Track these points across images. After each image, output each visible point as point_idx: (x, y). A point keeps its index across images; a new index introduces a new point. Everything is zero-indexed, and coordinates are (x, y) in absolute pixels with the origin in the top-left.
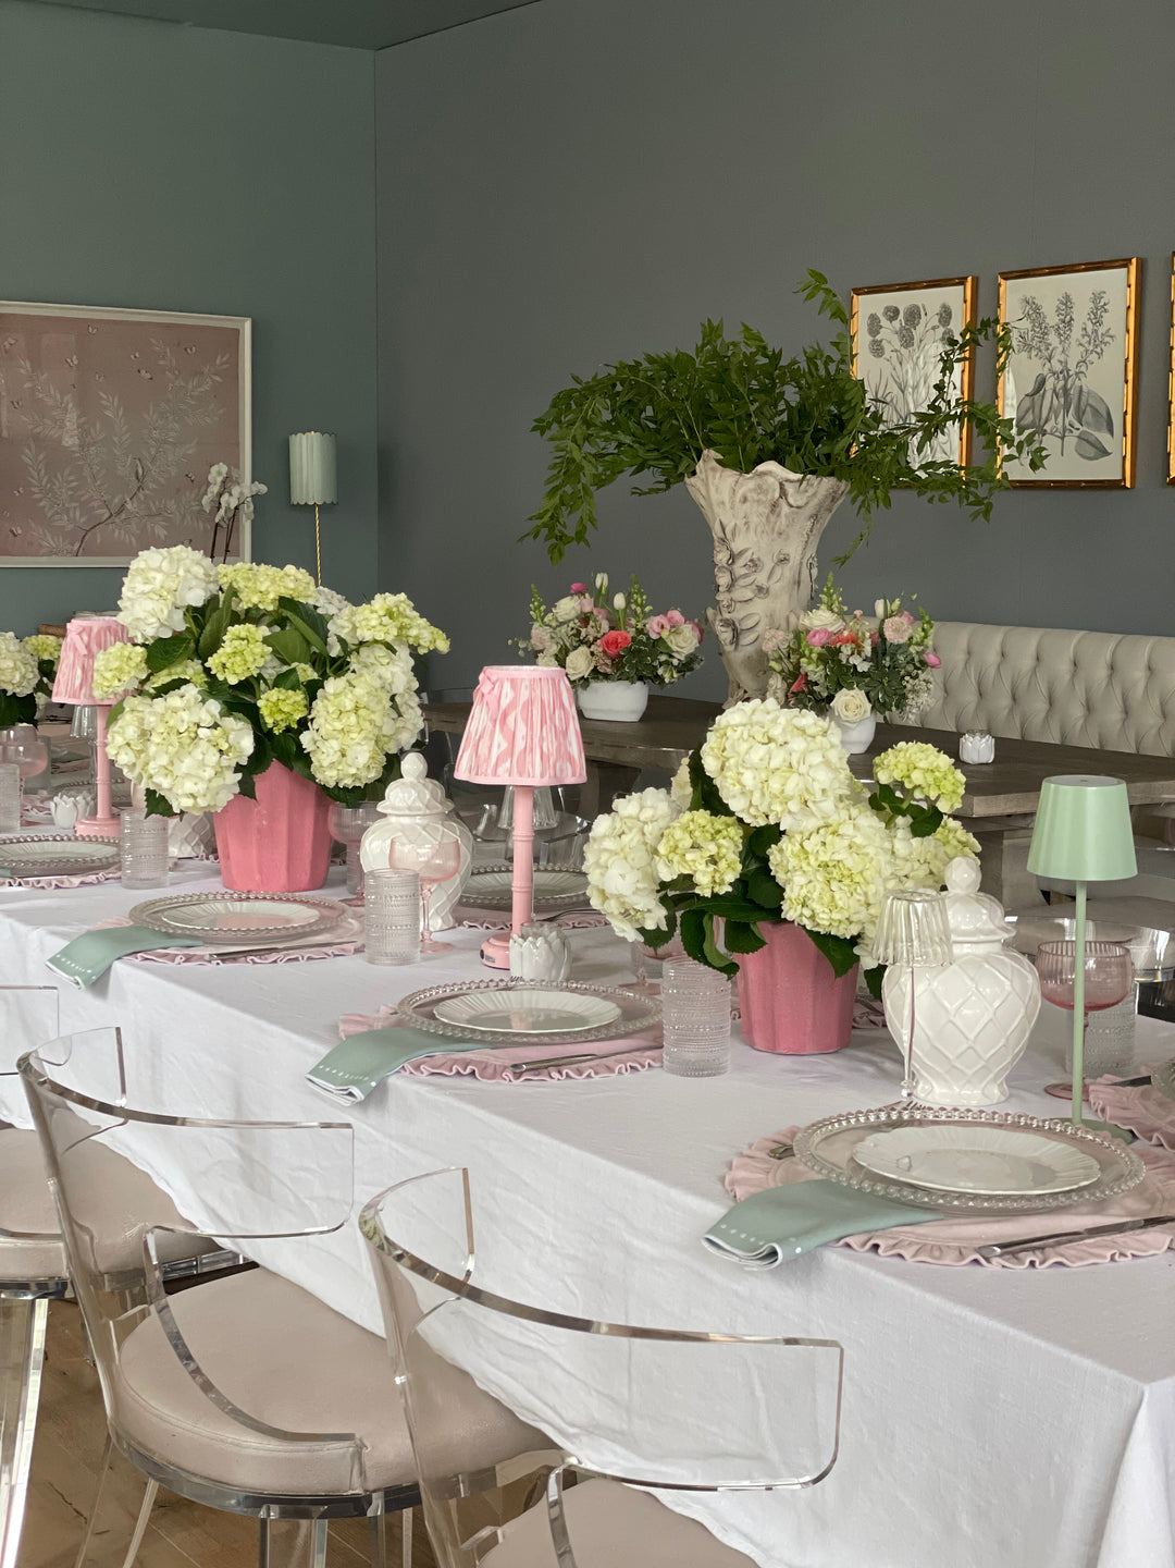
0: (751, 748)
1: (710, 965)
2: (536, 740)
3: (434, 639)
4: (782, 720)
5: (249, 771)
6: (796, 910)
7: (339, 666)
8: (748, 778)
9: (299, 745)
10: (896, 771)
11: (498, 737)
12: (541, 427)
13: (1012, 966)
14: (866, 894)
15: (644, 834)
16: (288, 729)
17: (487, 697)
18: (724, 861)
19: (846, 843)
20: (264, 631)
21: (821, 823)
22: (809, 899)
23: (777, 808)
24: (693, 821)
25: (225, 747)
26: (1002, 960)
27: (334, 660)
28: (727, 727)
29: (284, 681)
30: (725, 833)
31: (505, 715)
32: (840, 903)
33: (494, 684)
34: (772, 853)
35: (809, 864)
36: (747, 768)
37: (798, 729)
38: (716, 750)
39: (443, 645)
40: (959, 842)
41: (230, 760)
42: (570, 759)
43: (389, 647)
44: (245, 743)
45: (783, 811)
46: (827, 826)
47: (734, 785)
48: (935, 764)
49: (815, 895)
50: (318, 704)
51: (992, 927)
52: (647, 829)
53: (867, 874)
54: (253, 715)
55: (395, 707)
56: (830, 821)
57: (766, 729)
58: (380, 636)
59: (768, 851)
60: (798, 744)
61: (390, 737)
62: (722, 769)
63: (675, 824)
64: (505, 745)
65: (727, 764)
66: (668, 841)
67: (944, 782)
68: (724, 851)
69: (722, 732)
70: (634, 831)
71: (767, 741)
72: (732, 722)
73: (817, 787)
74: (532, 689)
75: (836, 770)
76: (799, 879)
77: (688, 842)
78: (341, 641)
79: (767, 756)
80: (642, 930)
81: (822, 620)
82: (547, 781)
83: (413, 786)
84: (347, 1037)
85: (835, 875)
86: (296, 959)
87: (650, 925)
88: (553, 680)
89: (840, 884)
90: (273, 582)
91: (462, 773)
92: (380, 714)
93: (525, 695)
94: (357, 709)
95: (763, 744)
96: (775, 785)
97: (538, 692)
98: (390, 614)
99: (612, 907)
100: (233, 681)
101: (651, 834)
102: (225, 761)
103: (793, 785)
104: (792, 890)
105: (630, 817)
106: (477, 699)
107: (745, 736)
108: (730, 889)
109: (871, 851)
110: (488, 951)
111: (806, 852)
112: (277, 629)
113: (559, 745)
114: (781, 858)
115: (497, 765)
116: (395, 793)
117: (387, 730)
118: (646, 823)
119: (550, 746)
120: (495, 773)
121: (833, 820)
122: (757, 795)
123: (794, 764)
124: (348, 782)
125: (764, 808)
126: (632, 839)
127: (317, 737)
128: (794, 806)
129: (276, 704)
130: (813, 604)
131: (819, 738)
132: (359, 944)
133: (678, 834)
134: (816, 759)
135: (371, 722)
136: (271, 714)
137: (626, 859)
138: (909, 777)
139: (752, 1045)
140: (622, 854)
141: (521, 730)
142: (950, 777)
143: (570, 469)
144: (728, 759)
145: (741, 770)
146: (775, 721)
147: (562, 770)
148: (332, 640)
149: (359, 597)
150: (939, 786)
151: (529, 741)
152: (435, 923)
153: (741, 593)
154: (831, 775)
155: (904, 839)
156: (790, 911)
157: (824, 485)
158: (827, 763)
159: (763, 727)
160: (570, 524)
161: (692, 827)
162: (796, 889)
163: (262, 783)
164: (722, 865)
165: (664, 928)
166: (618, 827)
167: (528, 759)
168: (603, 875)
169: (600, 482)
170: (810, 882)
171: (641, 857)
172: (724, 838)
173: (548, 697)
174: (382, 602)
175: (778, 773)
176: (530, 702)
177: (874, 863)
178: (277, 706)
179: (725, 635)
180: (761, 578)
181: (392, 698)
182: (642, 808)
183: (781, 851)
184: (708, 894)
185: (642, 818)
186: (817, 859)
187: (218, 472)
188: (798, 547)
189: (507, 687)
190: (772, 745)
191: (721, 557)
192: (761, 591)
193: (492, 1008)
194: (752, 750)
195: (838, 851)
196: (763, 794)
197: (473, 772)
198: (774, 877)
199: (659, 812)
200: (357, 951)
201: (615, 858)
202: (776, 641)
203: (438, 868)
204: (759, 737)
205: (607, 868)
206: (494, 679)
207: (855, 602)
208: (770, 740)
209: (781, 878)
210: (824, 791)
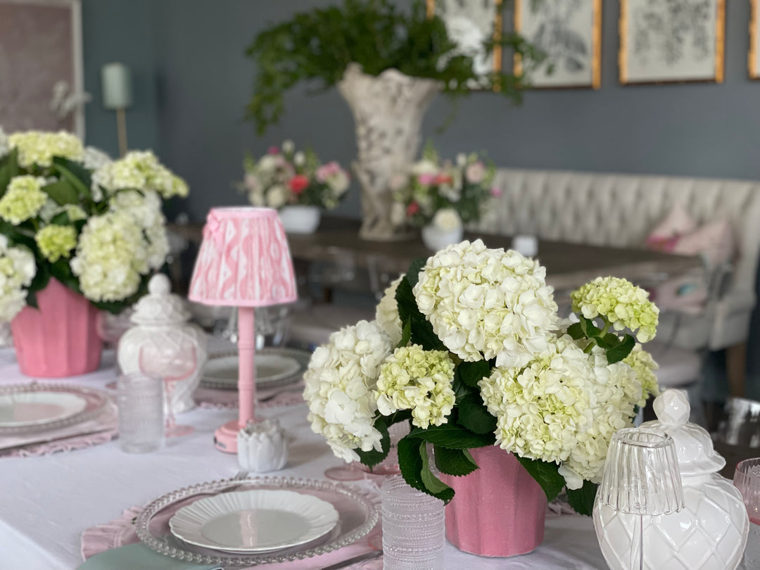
0: (465, 289)
1: (428, 492)
2: (256, 269)
3: (175, 186)
4: (492, 261)
5: (34, 289)
6: (509, 440)
7: (101, 208)
8: (463, 319)
9: (70, 268)
10: (600, 306)
11: (224, 267)
12: (249, 52)
13: (728, 497)
14: (577, 424)
15: (360, 365)
16: (62, 257)
17: (214, 234)
18: (440, 395)
19: (557, 377)
20: (41, 181)
21: (533, 358)
22: (522, 430)
23: (493, 346)
24: (408, 356)
25: (10, 272)
26: (717, 491)
27: (97, 204)
28: (440, 268)
29: (59, 219)
30: (439, 367)
31: (229, 249)
32: (554, 435)
33: (219, 223)
34: (485, 386)
35: (522, 397)
36: (463, 308)
37: (507, 268)
38: (429, 289)
39: (183, 190)
40: (642, 362)
41: (16, 282)
42: (284, 283)
43: (140, 193)
44: (29, 269)
45: (499, 349)
46: (537, 360)
47: (451, 325)
48: (634, 298)
49: (529, 427)
50: (85, 238)
51: (708, 459)
52: (363, 361)
53: (578, 405)
54: (32, 246)
55: (146, 238)
56: (541, 356)
57: (478, 270)
58: (131, 184)
59: (480, 383)
60: (509, 284)
61: (142, 261)
62: (436, 307)
63: (391, 359)
64: (229, 274)
65: (442, 303)
66: (386, 377)
67: (642, 314)
68: (440, 386)
69: (434, 272)
70: (351, 363)
71: (479, 281)
72: (445, 264)
73: (531, 324)
74: (251, 227)
75: (548, 308)
76: (512, 412)
77: (405, 379)
78: (103, 190)
79: (482, 296)
80: (358, 451)
81: (426, 169)
82: (265, 302)
83: (159, 301)
84: (88, 557)
85: (548, 408)
86: (62, 451)
87: (366, 448)
88: (268, 219)
89: (553, 416)
90: (49, 143)
91: (195, 294)
92: (133, 244)
93: (245, 232)
94: (114, 241)
95: (477, 284)
96: (490, 324)
97: (256, 229)
98: (139, 167)
99: (332, 434)
100: (16, 221)
101: (366, 366)
102: (12, 283)
103: (508, 323)
104: (506, 422)
105: (346, 349)
106: (206, 234)
107: (459, 277)
108: (445, 421)
109: (578, 383)
110: (221, 438)
111: (520, 387)
112: (53, 180)
113: (275, 272)
114: (492, 391)
115: (224, 290)
116: (144, 308)
117: (140, 255)
118: (361, 356)
119: (267, 273)
120: (222, 297)
121: (544, 355)
122: (473, 334)
123: (509, 305)
124: (110, 296)
125: (479, 347)
126: (349, 371)
127: (84, 263)
128: (509, 344)
129: (51, 238)
130: (418, 158)
131: (528, 277)
132: (114, 433)
133: (395, 370)
134: (528, 298)
135: (127, 250)
136: (47, 246)
137: (344, 389)
138: (612, 311)
139: (458, 547)
140: (341, 386)
141: (243, 261)
142: (647, 310)
143: (268, 79)
144: (442, 299)
145: (457, 310)
146: (486, 260)
147: (277, 292)
148: (95, 188)
149: (116, 155)
150: (638, 319)
151: (250, 270)
152: (177, 407)
153: (376, 152)
154: (544, 314)
155: (601, 366)
156: (505, 441)
157: (424, 86)
158: (540, 302)
159: (476, 268)
160: (268, 111)
161: (408, 362)
162: (510, 421)
163: (44, 298)
164: (439, 399)
165: (380, 449)
166: (335, 359)
167: (250, 284)
168: (323, 406)
169: (286, 86)
170: (524, 414)
171: (357, 388)
172: (438, 371)
173: (265, 233)
174: (133, 158)
175: (493, 312)
176: (249, 238)
177: (583, 395)
178: (51, 239)
179: (364, 178)
180: (387, 143)
181: (144, 231)
182: (357, 341)
183: (493, 383)
184: (425, 426)
185: (358, 350)
186: (530, 393)
187: (60, 88)
188: (408, 124)
189: (230, 226)
190: (486, 285)
191: (362, 131)
192: (387, 151)
193: (223, 512)
194: (466, 291)
195: (550, 385)
196: (479, 333)
197: (205, 296)
198: (486, 407)
199: (373, 345)
200: (115, 438)
201: (334, 389)
202: (398, 182)
203: (179, 368)
204: (471, 278)
205: (327, 398)
206: (219, 218)
207: (446, 157)
208: (484, 280)
209: (493, 409)
210: (536, 328)
